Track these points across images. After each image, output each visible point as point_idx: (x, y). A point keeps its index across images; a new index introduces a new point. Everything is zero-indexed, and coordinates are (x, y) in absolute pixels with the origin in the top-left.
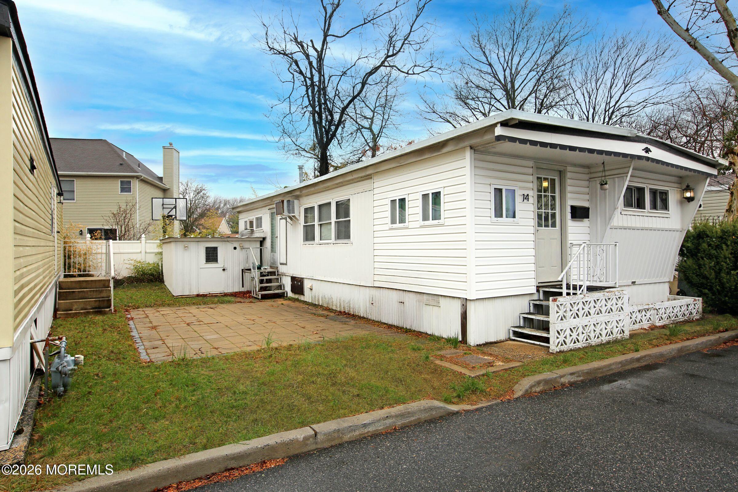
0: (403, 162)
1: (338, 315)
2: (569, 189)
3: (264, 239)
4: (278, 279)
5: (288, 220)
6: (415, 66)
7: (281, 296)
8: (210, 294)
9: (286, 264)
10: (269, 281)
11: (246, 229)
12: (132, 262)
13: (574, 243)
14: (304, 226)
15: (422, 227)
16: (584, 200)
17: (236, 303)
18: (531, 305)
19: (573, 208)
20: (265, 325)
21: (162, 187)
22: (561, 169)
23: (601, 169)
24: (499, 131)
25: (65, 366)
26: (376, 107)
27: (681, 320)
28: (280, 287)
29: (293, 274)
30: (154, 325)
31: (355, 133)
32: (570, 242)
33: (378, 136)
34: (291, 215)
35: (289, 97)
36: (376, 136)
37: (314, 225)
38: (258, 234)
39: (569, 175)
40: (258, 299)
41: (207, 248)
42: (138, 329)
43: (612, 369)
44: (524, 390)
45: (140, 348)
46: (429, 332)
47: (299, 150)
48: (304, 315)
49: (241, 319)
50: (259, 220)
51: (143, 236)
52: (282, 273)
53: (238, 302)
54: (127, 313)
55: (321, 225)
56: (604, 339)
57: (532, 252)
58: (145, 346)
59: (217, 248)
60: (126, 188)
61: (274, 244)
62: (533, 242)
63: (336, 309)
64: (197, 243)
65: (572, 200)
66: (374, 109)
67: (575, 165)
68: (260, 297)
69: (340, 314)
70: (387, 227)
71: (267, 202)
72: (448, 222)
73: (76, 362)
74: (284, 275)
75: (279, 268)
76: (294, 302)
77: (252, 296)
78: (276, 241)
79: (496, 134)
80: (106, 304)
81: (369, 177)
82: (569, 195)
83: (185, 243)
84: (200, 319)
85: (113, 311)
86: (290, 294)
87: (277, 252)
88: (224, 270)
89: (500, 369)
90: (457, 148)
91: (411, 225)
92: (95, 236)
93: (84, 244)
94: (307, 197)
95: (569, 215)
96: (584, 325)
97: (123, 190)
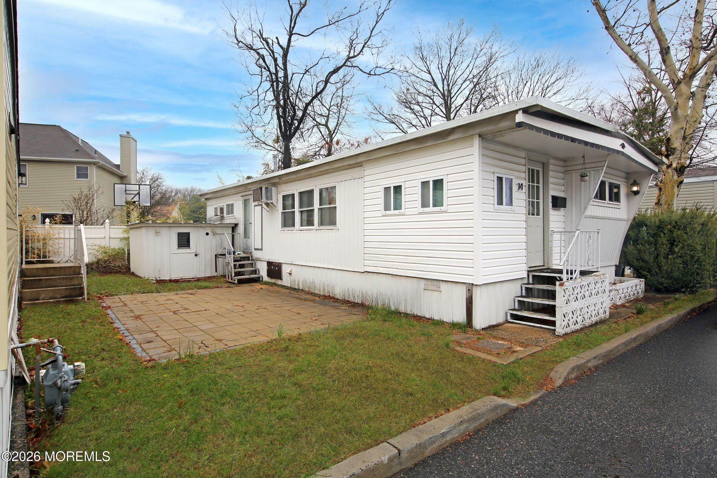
0: (400, 149)
1: (324, 299)
2: (551, 180)
3: (236, 225)
4: (252, 264)
5: (264, 206)
6: (377, 67)
7: (258, 280)
8: (182, 279)
9: (261, 250)
10: (242, 266)
11: (217, 215)
12: (97, 247)
13: (555, 230)
14: (282, 212)
15: (420, 213)
16: (561, 191)
17: (213, 288)
18: (523, 288)
19: (554, 198)
20: (257, 311)
21: (119, 174)
22: (545, 161)
23: (581, 161)
24: (520, 118)
25: (66, 380)
26: (331, 106)
27: (632, 299)
28: (255, 272)
29: (269, 259)
30: (137, 314)
31: (311, 129)
32: (551, 229)
33: (334, 133)
34: (269, 201)
35: (257, 90)
36: (332, 132)
37: (294, 211)
38: (229, 220)
39: (551, 167)
40: (234, 283)
41: (179, 234)
42: (120, 319)
43: (619, 350)
44: (563, 377)
45: (132, 343)
46: (428, 316)
47: (260, 142)
48: (289, 300)
49: (229, 306)
50: (230, 208)
51: (107, 221)
52: (257, 258)
53: (216, 287)
54: (100, 301)
55: (301, 212)
56: (594, 319)
57: (524, 238)
58: (137, 340)
59: (189, 233)
60: (82, 174)
61: (247, 230)
62: (525, 229)
63: (319, 293)
64: (169, 228)
65: (554, 191)
66: (330, 108)
67: (555, 158)
68: (236, 282)
69: (325, 298)
70: (379, 214)
71: (242, 189)
72: (451, 209)
73: (76, 372)
74: (259, 260)
75: (253, 253)
76: (272, 286)
77: (227, 281)
78: (250, 228)
79: (517, 121)
80: (77, 292)
81: (359, 165)
82: (551, 186)
83: (157, 228)
84: (184, 306)
85: (86, 299)
86: (266, 278)
87: (250, 237)
88: (196, 255)
89: (526, 355)
90: (466, 135)
91: (408, 212)
92: (56, 220)
93: (43, 229)
94: (284, 185)
95: (550, 205)
96: (581, 308)
97: (79, 176)
